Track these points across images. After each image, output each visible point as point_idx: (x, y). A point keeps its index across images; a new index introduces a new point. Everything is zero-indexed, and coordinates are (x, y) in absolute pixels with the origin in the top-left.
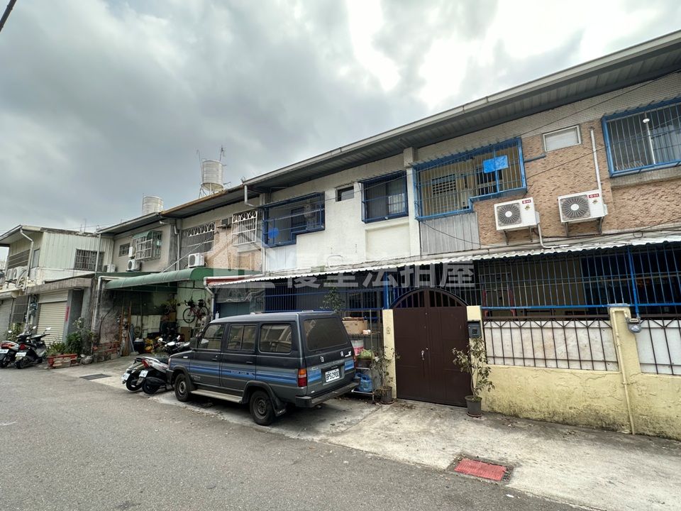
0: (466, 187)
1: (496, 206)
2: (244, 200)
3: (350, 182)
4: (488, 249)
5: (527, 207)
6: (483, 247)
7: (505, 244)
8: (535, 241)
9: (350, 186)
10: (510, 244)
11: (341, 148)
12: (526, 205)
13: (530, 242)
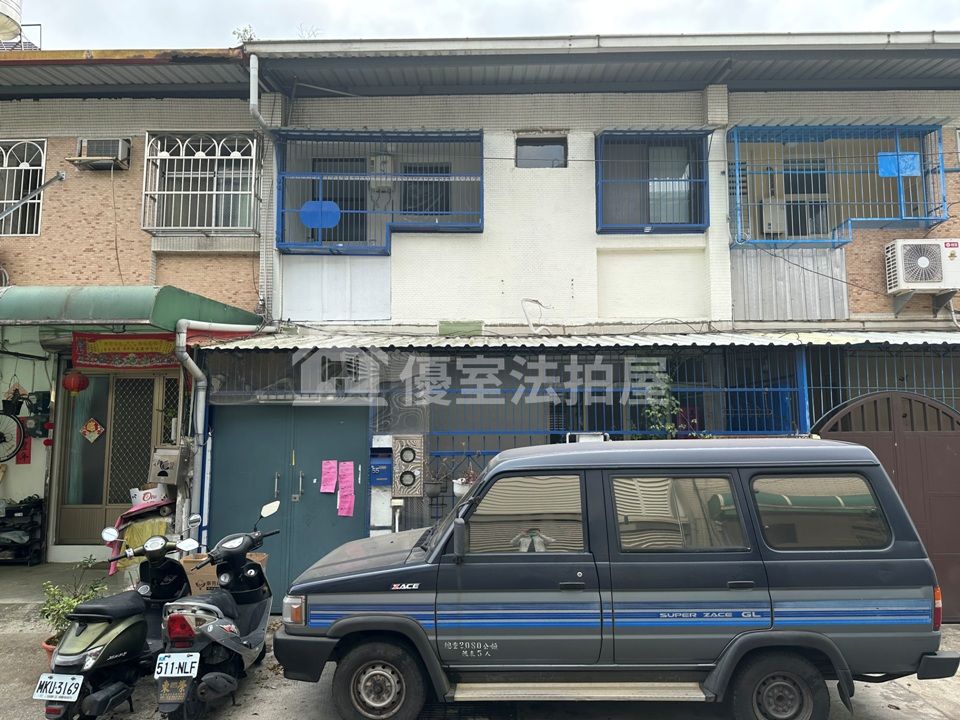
0: (773, 193)
1: (900, 243)
2: (246, 96)
3: (560, 126)
4: (863, 322)
5: (952, 255)
6: (854, 317)
7: (891, 317)
8: (940, 316)
9: (556, 135)
10: (900, 317)
11: (598, 37)
12: (949, 251)
13: (931, 317)
